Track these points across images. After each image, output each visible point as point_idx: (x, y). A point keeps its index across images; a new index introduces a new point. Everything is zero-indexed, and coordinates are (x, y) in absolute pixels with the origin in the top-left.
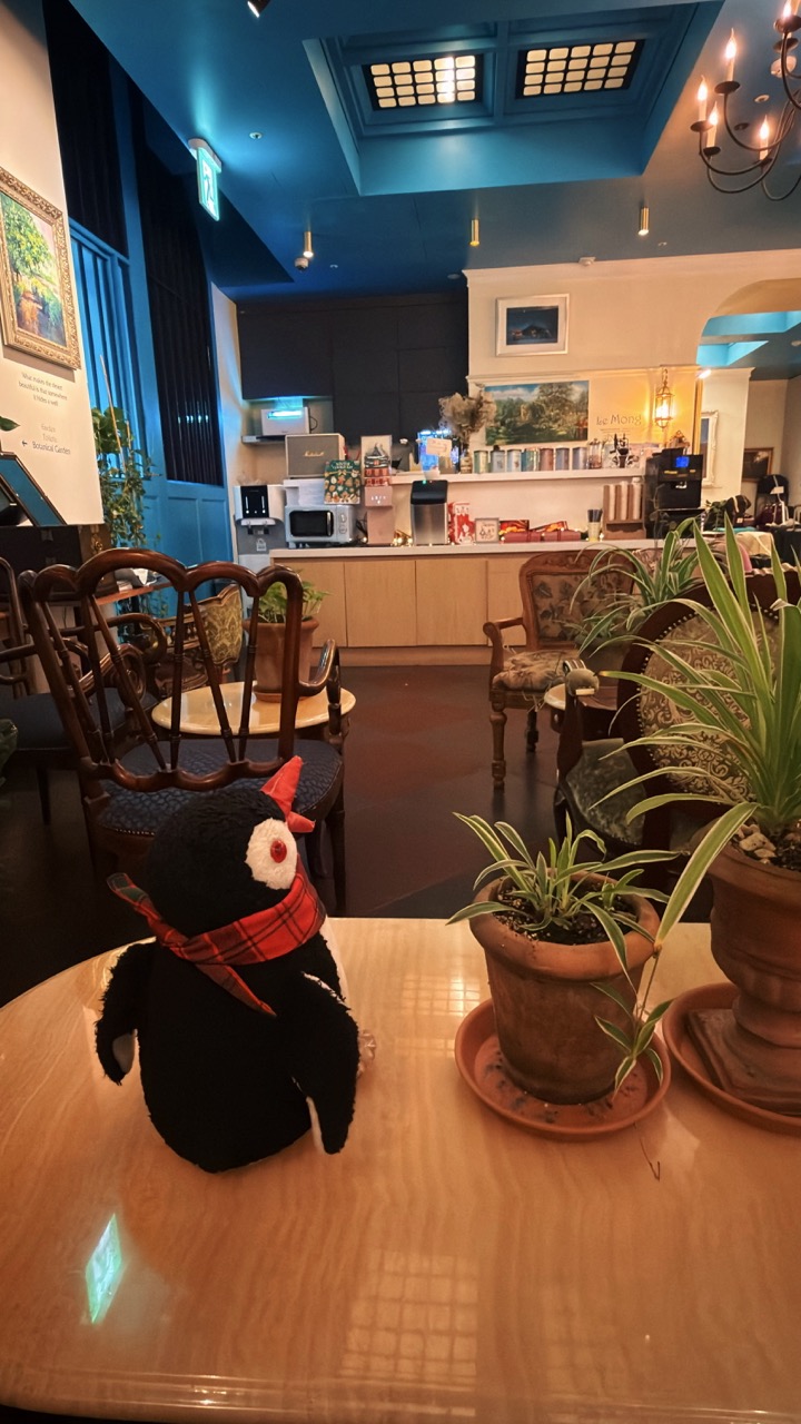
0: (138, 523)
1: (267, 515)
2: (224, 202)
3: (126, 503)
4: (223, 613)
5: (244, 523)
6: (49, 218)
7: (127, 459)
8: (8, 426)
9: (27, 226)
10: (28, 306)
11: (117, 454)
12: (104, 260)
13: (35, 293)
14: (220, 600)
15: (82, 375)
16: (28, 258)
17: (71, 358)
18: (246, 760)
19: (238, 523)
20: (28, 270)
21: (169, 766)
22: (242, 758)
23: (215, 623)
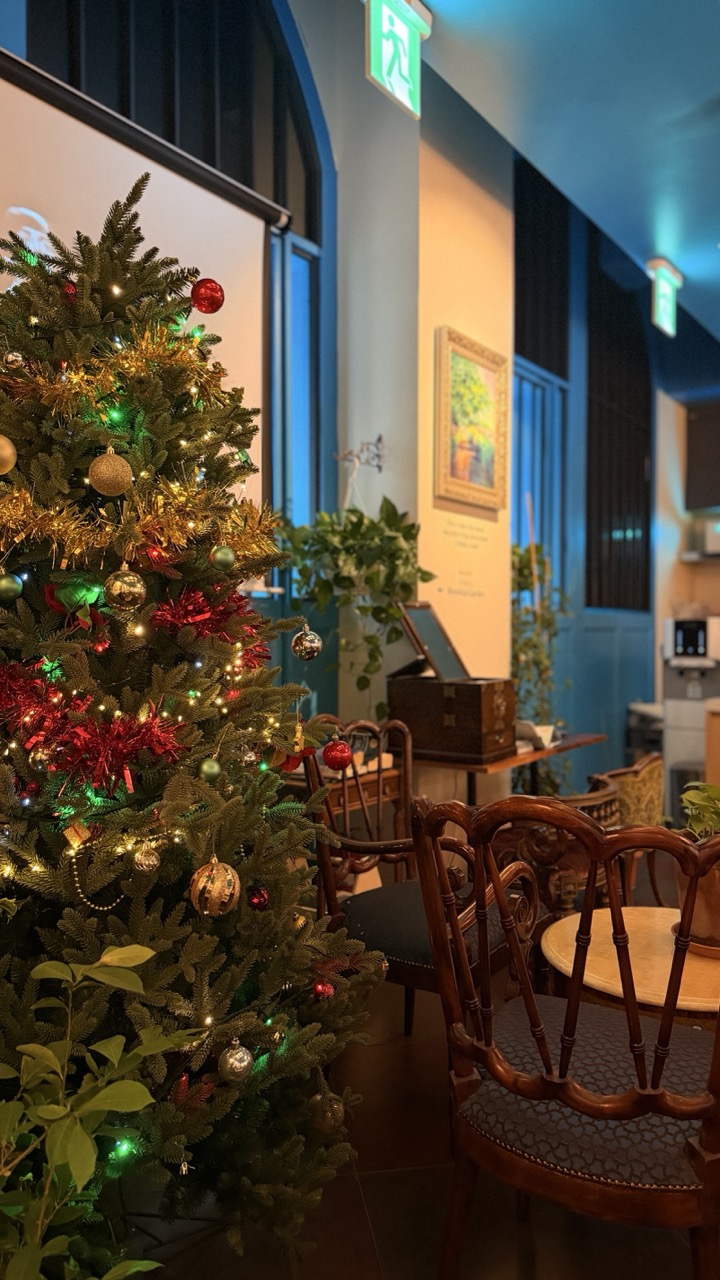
0: (547, 669)
1: (704, 655)
2: (682, 316)
3: (535, 647)
4: (639, 789)
5: (676, 662)
6: (492, 366)
7: (542, 599)
8: (426, 577)
9: (472, 378)
10: (463, 455)
11: (532, 591)
12: (544, 390)
13: (471, 442)
14: (636, 773)
15: (506, 515)
16: (469, 409)
17: (497, 500)
18: (661, 1089)
19: (666, 662)
20: (466, 421)
21: (556, 1072)
22: (655, 1086)
23: (628, 801)
